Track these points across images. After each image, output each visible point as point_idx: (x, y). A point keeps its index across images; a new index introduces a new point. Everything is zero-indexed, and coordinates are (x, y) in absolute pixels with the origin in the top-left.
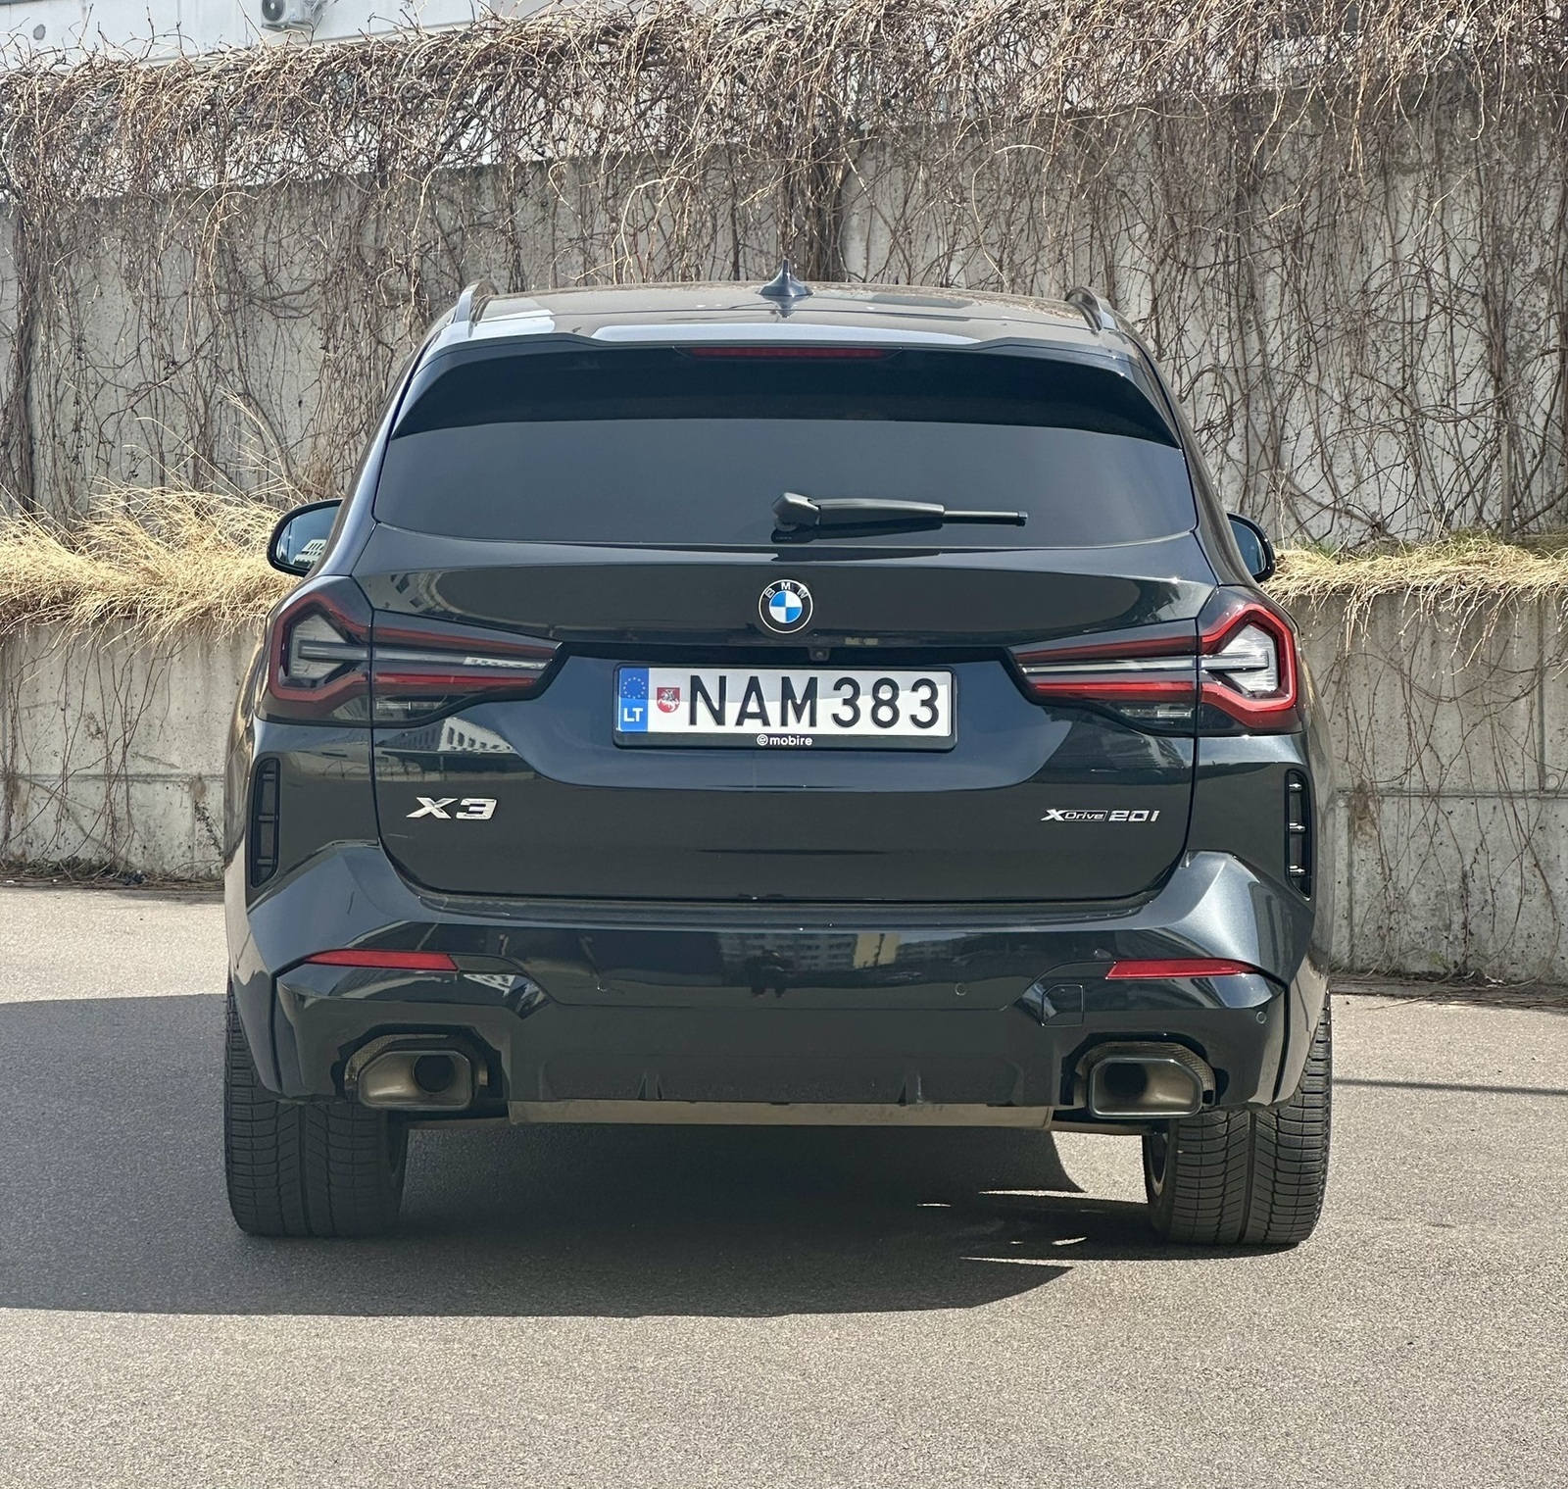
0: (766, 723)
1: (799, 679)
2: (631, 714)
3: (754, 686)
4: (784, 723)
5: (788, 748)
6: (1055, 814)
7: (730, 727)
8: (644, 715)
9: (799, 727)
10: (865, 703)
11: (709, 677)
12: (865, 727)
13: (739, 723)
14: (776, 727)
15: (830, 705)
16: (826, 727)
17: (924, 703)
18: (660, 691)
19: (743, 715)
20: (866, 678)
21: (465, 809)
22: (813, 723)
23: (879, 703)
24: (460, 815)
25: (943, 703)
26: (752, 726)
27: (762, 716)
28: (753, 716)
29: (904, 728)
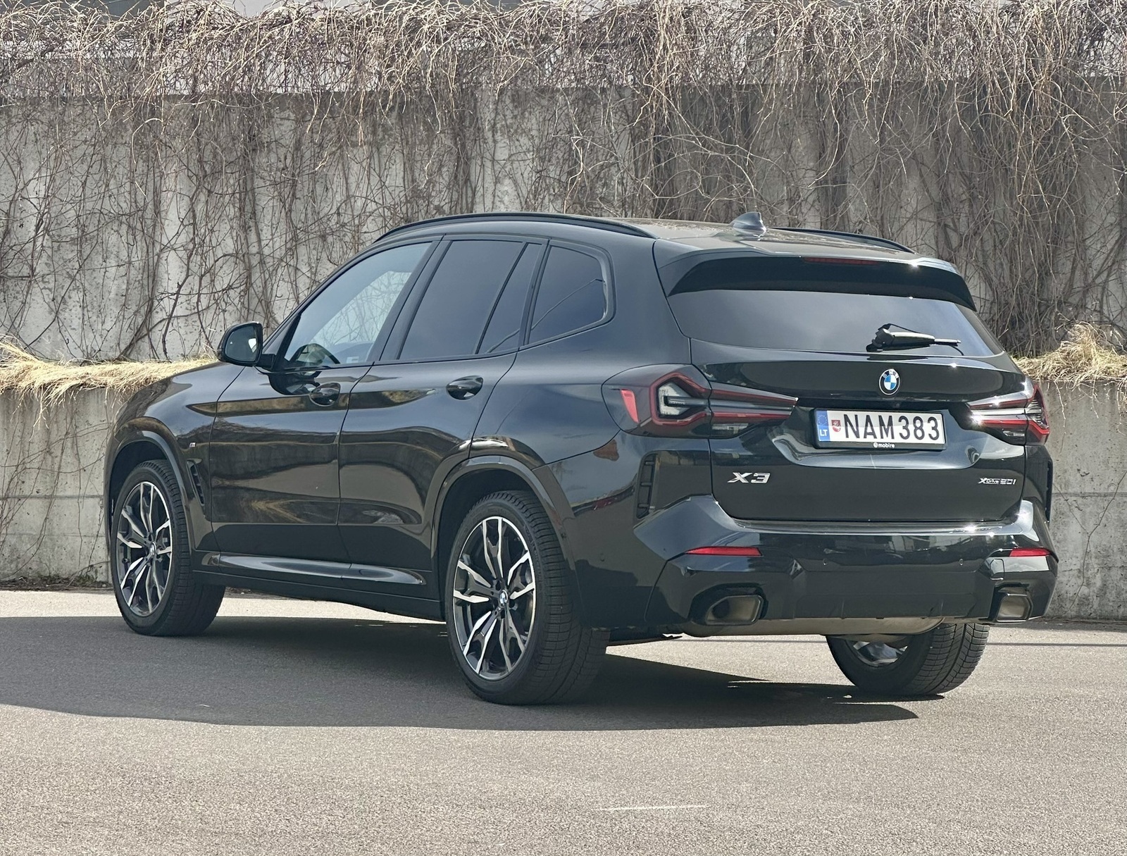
0: (875, 437)
1: (885, 416)
2: (823, 432)
3: (868, 419)
4: (882, 437)
5: (885, 449)
6: (983, 480)
7: (861, 439)
8: (828, 433)
9: (887, 439)
10: (911, 427)
11: (851, 415)
12: (912, 440)
13: (865, 437)
14: (879, 440)
15: (898, 428)
16: (898, 439)
17: (933, 428)
18: (833, 421)
19: (866, 434)
20: (910, 416)
21: (755, 478)
22: (893, 438)
23: (916, 428)
24: (753, 481)
25: (940, 428)
26: (870, 439)
27: (873, 434)
28: (870, 434)
29: (927, 440)
